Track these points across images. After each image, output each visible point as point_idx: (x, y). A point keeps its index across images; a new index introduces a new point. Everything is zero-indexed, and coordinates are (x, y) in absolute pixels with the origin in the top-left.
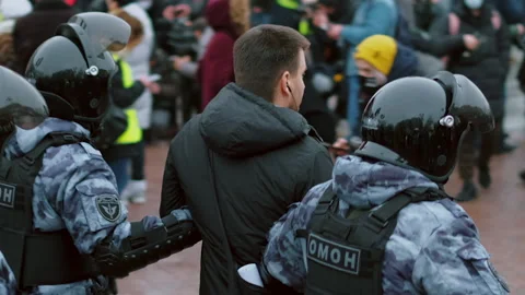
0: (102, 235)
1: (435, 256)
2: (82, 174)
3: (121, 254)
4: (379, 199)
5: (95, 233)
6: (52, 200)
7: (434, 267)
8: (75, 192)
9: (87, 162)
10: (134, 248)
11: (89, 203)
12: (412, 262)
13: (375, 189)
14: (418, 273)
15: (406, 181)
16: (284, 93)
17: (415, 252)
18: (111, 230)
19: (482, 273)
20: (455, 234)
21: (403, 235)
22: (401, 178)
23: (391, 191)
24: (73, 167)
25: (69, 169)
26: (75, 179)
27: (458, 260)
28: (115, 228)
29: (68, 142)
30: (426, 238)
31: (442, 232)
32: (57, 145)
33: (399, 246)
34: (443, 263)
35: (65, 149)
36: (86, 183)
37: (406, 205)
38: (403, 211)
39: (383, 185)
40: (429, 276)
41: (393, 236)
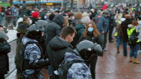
0: (32, 62)
1: (77, 73)
2: (32, 50)
3: (35, 66)
4: (70, 61)
5: (31, 61)
6: (27, 54)
7: (76, 76)
8: (30, 53)
9: (33, 47)
10: (38, 65)
11: (31, 55)
12: (72, 74)
13: (70, 58)
14: (73, 76)
15: (76, 58)
16: (68, 38)
17: (73, 72)
18: (34, 61)
19: (86, 77)
20: (82, 69)
21: (72, 69)
22: (75, 57)
23: (72, 60)
24: (30, 48)
25: (29, 48)
26: (30, 50)
27: (82, 75)
28: (35, 60)
29: (31, 43)
30: (76, 70)
31: (79, 69)
32: (29, 44)
33: (71, 71)
34: (78, 75)
35: (30, 45)
36: (32, 51)
37: (74, 63)
38: (73, 64)
39: (71, 58)
40: (75, 77)
41: (70, 69)
